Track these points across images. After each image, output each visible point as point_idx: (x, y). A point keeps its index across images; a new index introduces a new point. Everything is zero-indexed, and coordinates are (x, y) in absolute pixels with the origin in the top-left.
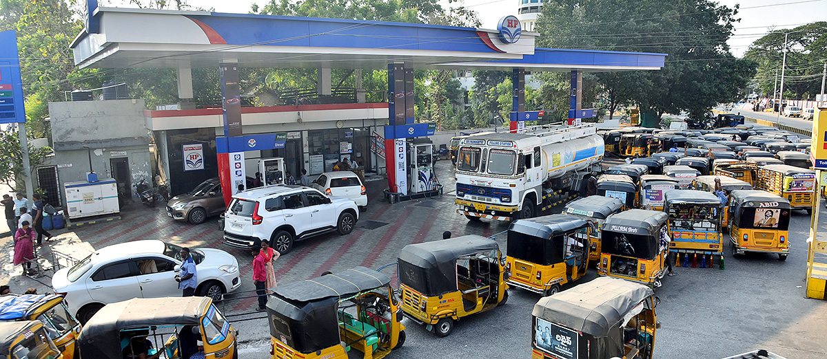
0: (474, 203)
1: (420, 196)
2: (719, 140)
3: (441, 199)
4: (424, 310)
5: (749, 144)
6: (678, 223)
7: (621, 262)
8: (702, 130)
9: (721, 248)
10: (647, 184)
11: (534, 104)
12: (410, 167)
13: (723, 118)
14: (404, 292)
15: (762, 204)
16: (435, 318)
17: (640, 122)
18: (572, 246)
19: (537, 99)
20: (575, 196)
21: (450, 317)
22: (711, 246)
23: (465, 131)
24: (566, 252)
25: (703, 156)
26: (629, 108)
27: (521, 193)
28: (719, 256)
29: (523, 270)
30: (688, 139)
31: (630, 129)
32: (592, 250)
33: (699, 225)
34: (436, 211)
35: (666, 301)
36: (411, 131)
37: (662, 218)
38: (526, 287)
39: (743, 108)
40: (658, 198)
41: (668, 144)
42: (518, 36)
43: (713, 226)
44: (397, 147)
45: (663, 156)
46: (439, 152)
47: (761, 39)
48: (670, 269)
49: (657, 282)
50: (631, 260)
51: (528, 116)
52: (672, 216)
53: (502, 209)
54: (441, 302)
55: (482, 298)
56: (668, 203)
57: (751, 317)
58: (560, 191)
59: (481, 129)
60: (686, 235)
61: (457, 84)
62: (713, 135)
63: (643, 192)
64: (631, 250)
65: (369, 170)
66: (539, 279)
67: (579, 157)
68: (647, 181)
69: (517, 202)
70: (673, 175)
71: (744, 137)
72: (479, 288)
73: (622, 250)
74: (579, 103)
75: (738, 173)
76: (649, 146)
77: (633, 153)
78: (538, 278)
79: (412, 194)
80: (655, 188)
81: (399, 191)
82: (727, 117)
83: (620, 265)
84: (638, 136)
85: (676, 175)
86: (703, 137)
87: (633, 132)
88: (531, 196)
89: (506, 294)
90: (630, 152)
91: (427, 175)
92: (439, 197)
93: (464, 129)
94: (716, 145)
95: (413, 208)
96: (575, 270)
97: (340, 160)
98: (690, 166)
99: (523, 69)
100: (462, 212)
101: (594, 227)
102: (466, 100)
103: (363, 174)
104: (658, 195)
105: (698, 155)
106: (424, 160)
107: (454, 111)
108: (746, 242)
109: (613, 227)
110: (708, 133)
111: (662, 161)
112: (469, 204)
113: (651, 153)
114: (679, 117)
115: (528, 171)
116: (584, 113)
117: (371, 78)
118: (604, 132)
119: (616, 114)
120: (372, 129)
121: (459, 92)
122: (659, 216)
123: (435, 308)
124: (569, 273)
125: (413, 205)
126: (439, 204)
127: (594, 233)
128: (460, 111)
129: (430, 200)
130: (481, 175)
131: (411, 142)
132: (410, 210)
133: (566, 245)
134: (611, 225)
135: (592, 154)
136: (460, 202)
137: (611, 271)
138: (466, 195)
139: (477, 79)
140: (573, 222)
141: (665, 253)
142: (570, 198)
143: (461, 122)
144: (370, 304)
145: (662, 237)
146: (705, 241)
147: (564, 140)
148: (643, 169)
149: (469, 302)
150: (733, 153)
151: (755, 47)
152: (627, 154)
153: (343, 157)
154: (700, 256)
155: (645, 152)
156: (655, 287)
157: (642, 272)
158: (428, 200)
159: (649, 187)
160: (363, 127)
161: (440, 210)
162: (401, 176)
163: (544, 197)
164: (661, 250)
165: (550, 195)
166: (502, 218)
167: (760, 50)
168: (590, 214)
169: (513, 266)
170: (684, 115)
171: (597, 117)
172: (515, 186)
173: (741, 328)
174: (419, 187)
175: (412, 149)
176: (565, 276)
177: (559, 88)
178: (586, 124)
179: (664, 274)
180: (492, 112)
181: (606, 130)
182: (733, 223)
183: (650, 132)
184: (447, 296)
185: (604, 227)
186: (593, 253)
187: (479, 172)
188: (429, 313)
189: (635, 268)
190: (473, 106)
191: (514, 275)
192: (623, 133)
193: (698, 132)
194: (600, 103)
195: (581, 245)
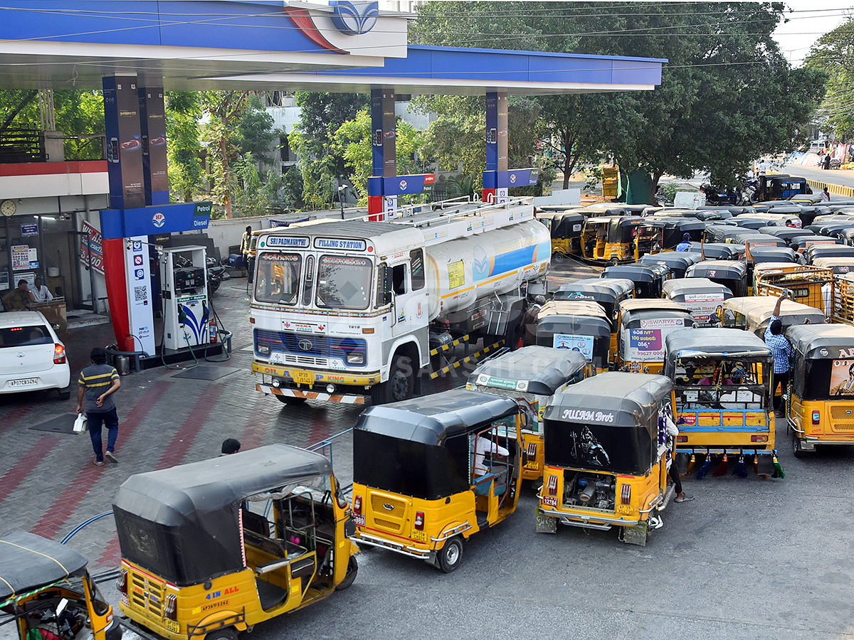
0: (290, 370)
1: (184, 356)
2: (763, 225)
3: (226, 362)
4: (173, 616)
5: (816, 232)
6: (692, 396)
7: (583, 482)
8: (734, 208)
9: (771, 442)
10: (631, 318)
11: (419, 162)
12: (159, 297)
13: (769, 183)
14: (131, 578)
15: (843, 352)
16: (197, 631)
17: (620, 194)
18: (487, 455)
19: (424, 152)
20: (496, 346)
21: (232, 627)
22: (754, 438)
23: (280, 218)
24: (474, 468)
25: (736, 257)
26: (600, 167)
27: (386, 345)
28: (770, 457)
29: (386, 512)
30: (709, 226)
31: (601, 208)
32: (526, 459)
33: (731, 397)
34: (216, 387)
35: (671, 557)
36: (159, 220)
37: (661, 389)
38: (394, 546)
39: (802, 164)
40: (655, 346)
41: (671, 237)
42: (371, 20)
43: (757, 398)
44: (129, 256)
45: (661, 260)
46: (227, 262)
47: (833, 33)
48: (678, 490)
49: (654, 519)
50: (603, 478)
51: (403, 185)
52: (679, 382)
53: (348, 379)
54: (208, 597)
55: (299, 580)
56: (672, 357)
57: (830, 578)
58: (466, 338)
59: (314, 213)
60: (706, 418)
61: (264, 122)
62: (752, 217)
63: (626, 334)
64: (601, 457)
65: (75, 303)
66: (420, 528)
67: (500, 267)
68: (632, 312)
69: (378, 365)
70: (681, 298)
71: (807, 218)
72: (294, 557)
73: (584, 458)
74: (503, 158)
75: (799, 289)
76: (636, 241)
77: (608, 255)
78: (418, 527)
79: (167, 354)
80: (647, 324)
81: (138, 349)
82: (776, 181)
83: (583, 488)
84: (616, 221)
85: (687, 297)
86: (733, 220)
87: (608, 213)
88: (407, 351)
89: (352, 566)
90: (601, 252)
91: (198, 311)
92: (224, 356)
93: (282, 212)
94: (756, 236)
95: (167, 384)
96: (494, 503)
97: (11, 284)
98: (712, 279)
99: (390, 90)
100: (267, 389)
101: (531, 413)
102: (285, 154)
103: (64, 313)
104: (654, 338)
105: (725, 255)
106: (188, 281)
107: (262, 176)
108: (816, 427)
109: (567, 412)
110: (745, 212)
111: (660, 270)
112: (280, 372)
113: (641, 254)
114: (691, 182)
115: (399, 300)
116: (513, 178)
117: (75, 108)
118: (551, 215)
119: (576, 177)
120: (80, 217)
121: (269, 137)
122: (657, 383)
123: (197, 611)
124: (482, 513)
125: (167, 377)
126: (223, 373)
127: (530, 425)
128: (275, 175)
129: (205, 364)
130: (303, 311)
131: (160, 243)
132: (163, 386)
133: (475, 453)
134: (562, 409)
135: (527, 259)
136: (262, 367)
137: (564, 502)
138: (274, 354)
139: (305, 111)
140: (487, 405)
141: (668, 457)
142: (487, 350)
143: (276, 197)
144: (47, 614)
145: (661, 429)
146: (743, 428)
147: (471, 233)
148: (625, 288)
149: (272, 591)
150: (789, 251)
151: (821, 47)
152: (596, 256)
153: (18, 278)
154: (733, 459)
155: (630, 251)
156: (650, 529)
157: (626, 501)
158: (200, 364)
159: (636, 324)
160: (60, 214)
161: (224, 385)
162: (140, 316)
163: (434, 352)
164: (660, 453)
165: (445, 347)
166: (349, 399)
167: (831, 53)
168: (523, 386)
169: (367, 506)
170: (701, 178)
171: (539, 185)
172: (371, 331)
173: (812, 603)
174: (180, 337)
175: (162, 259)
176: (473, 520)
177: (466, 126)
178: (516, 200)
179: (666, 501)
180: (338, 177)
181: (556, 210)
182: (793, 391)
183: (638, 213)
184: (222, 583)
185: (548, 413)
186: (530, 465)
187: (299, 305)
188: (185, 622)
189: (610, 493)
190: (301, 165)
191: (370, 523)
192: (590, 215)
193: (725, 211)
194: (545, 157)
195: (504, 452)
